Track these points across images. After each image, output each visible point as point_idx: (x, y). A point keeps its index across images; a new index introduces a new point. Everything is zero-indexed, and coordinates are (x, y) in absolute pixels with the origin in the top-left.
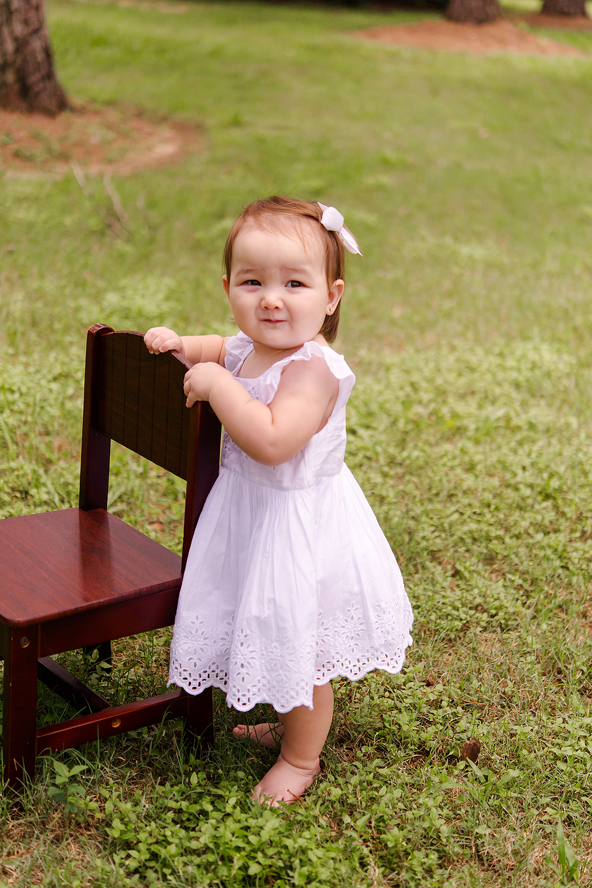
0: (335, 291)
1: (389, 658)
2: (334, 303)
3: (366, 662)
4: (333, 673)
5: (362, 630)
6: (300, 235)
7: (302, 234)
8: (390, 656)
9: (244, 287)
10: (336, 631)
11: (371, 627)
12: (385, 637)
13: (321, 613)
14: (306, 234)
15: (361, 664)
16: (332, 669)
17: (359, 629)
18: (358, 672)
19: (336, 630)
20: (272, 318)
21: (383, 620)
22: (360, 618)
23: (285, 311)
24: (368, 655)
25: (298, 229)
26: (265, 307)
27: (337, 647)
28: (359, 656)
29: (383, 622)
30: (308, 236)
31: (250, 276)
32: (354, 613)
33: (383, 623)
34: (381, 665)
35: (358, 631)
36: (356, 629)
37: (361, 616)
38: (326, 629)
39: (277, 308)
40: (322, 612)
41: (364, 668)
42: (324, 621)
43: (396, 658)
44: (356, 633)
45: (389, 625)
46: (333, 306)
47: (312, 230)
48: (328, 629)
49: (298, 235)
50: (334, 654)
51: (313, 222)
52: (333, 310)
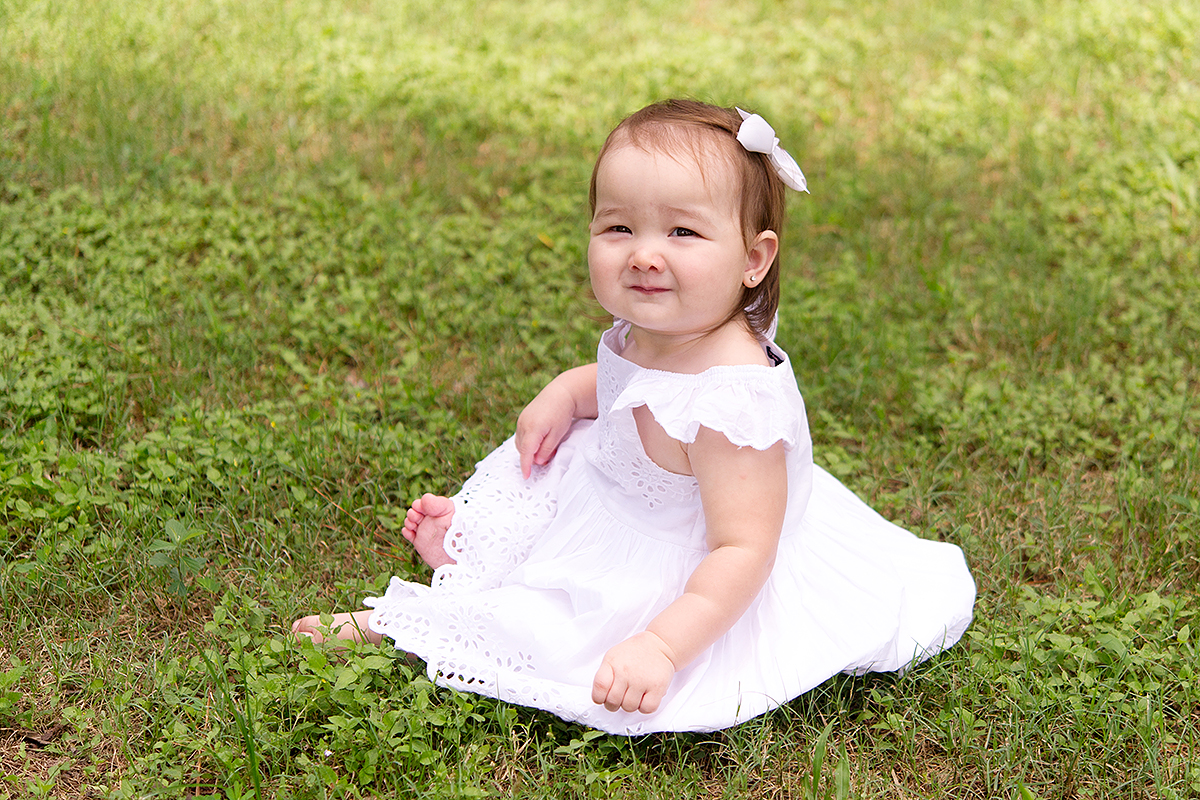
0: (760, 248)
2: (760, 268)
6: (698, 155)
7: (699, 152)
9: (606, 235)
14: (706, 152)
20: (645, 285)
23: (667, 273)
25: (696, 147)
26: (635, 267)
31: (615, 220)
39: (653, 268)
46: (758, 273)
47: (719, 146)
49: (693, 155)
51: (722, 136)
52: (757, 280)
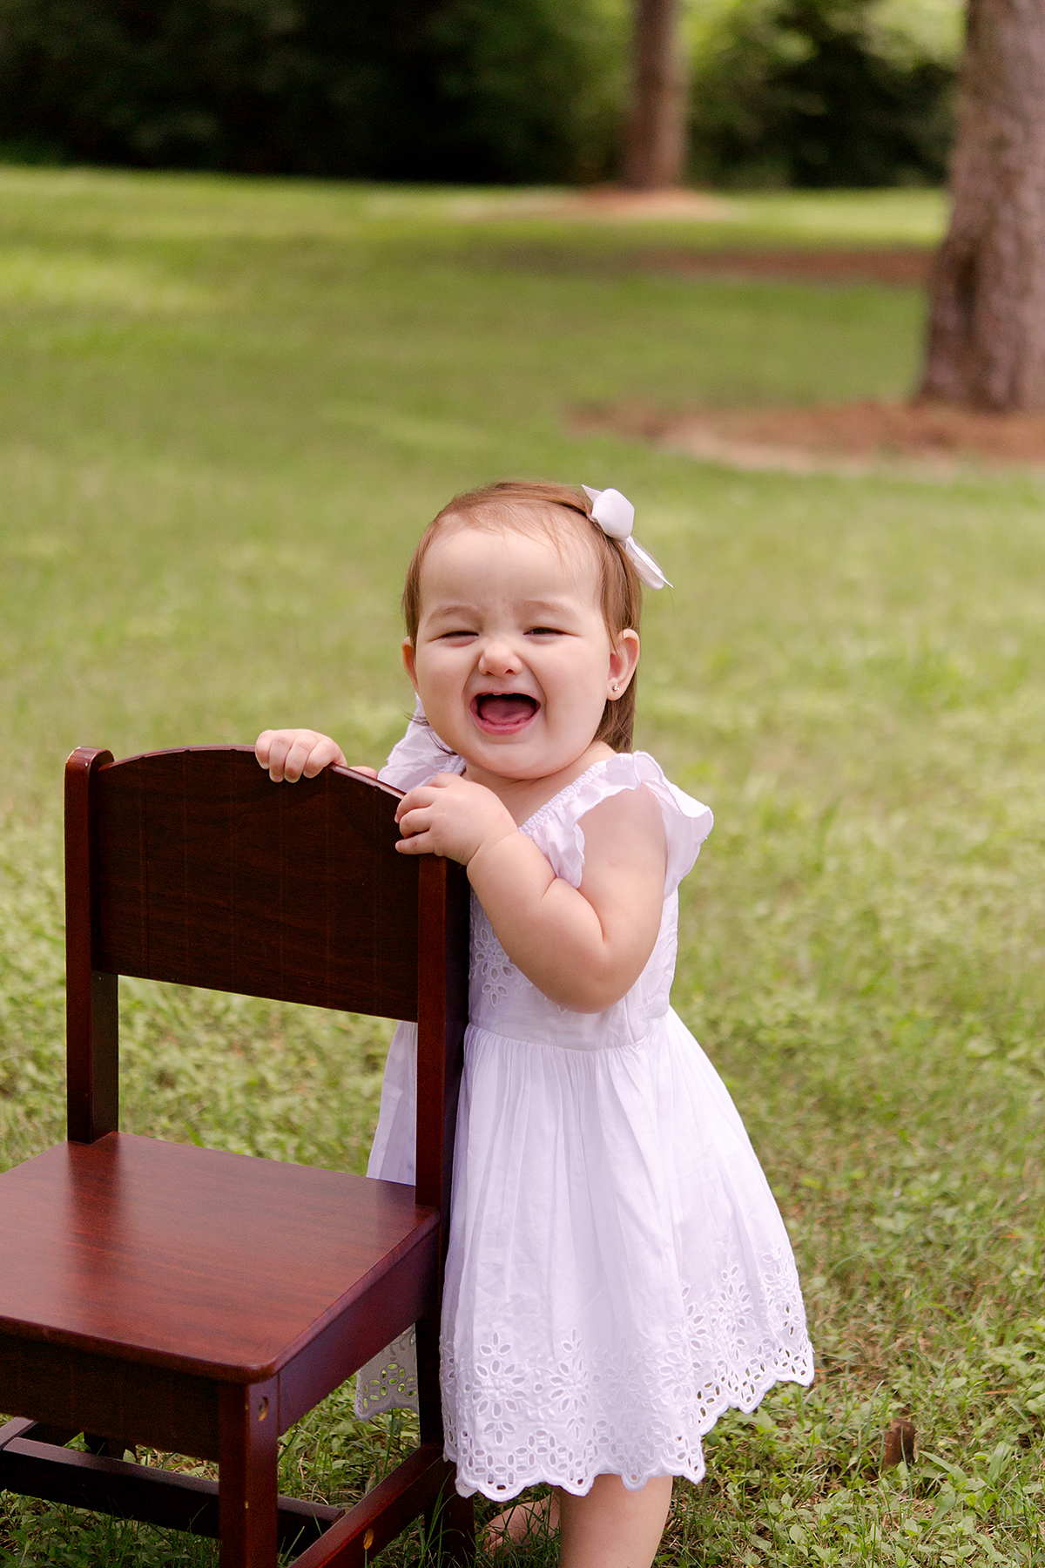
0: (623, 653)
1: (792, 1357)
2: (622, 677)
3: (761, 1372)
4: (719, 1404)
5: (747, 1310)
6: (552, 533)
7: (554, 530)
8: (794, 1353)
10: (714, 1320)
11: (761, 1301)
12: (785, 1317)
13: (686, 1289)
14: (562, 532)
15: (752, 1377)
16: (716, 1397)
17: (743, 1308)
18: (751, 1395)
19: (714, 1316)
21: (778, 1283)
22: (742, 1286)
23: (526, 674)
24: (761, 1357)
25: (546, 522)
26: (487, 670)
27: (719, 1351)
28: (747, 1364)
29: (779, 1287)
30: (566, 536)
32: (733, 1280)
33: (780, 1290)
34: (783, 1372)
35: (742, 1313)
36: (738, 1311)
37: (744, 1283)
38: (699, 1319)
39: (510, 671)
40: (690, 1286)
41: (759, 1384)
42: (693, 1304)
43: (801, 1354)
44: (739, 1317)
45: (788, 1292)
46: (620, 683)
48: (702, 1317)
49: (546, 530)
50: (715, 1366)
51: (574, 515)
52: (620, 692)
